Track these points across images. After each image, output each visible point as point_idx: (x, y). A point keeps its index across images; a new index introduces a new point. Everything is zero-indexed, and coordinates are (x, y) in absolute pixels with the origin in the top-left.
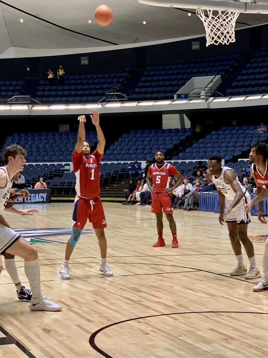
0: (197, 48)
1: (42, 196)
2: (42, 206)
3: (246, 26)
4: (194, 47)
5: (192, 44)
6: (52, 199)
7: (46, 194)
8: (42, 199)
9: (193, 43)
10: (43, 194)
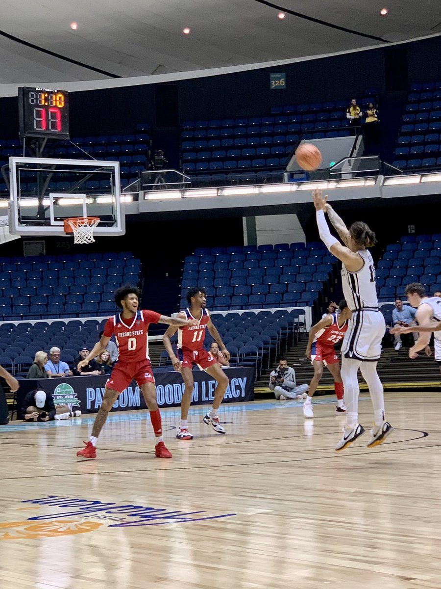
0: (280, 86)
1: (237, 384)
2: (239, 408)
3: (381, 43)
4: (274, 84)
5: (271, 78)
6: (257, 390)
7: (245, 379)
8: (238, 391)
9: (272, 76)
10: (240, 379)
